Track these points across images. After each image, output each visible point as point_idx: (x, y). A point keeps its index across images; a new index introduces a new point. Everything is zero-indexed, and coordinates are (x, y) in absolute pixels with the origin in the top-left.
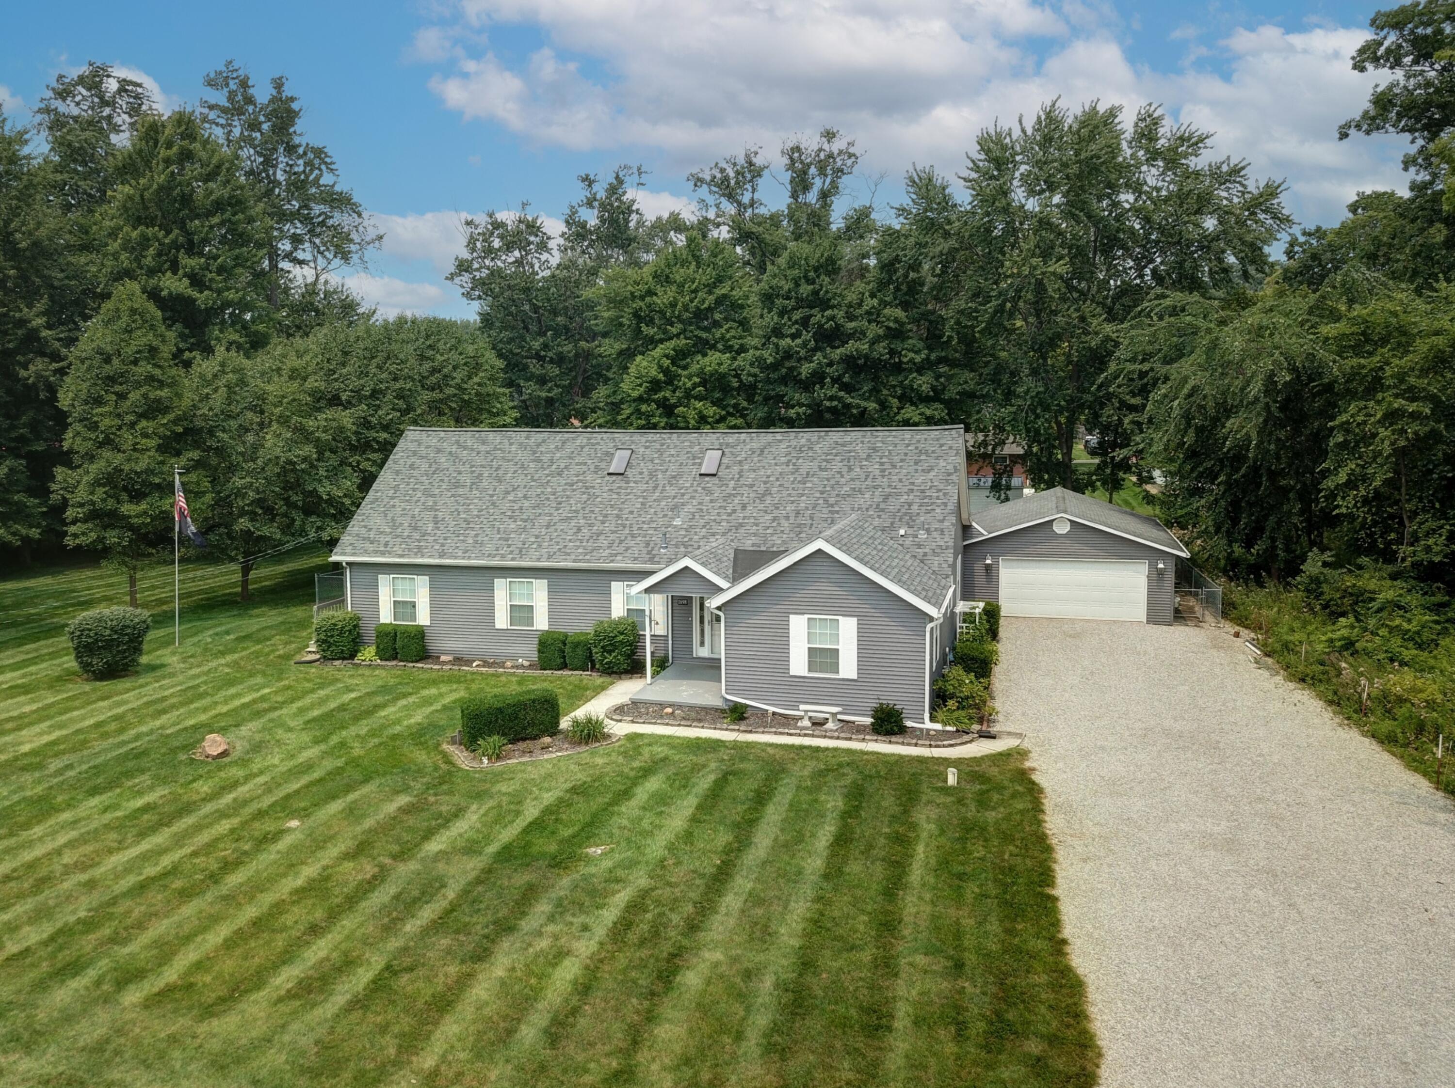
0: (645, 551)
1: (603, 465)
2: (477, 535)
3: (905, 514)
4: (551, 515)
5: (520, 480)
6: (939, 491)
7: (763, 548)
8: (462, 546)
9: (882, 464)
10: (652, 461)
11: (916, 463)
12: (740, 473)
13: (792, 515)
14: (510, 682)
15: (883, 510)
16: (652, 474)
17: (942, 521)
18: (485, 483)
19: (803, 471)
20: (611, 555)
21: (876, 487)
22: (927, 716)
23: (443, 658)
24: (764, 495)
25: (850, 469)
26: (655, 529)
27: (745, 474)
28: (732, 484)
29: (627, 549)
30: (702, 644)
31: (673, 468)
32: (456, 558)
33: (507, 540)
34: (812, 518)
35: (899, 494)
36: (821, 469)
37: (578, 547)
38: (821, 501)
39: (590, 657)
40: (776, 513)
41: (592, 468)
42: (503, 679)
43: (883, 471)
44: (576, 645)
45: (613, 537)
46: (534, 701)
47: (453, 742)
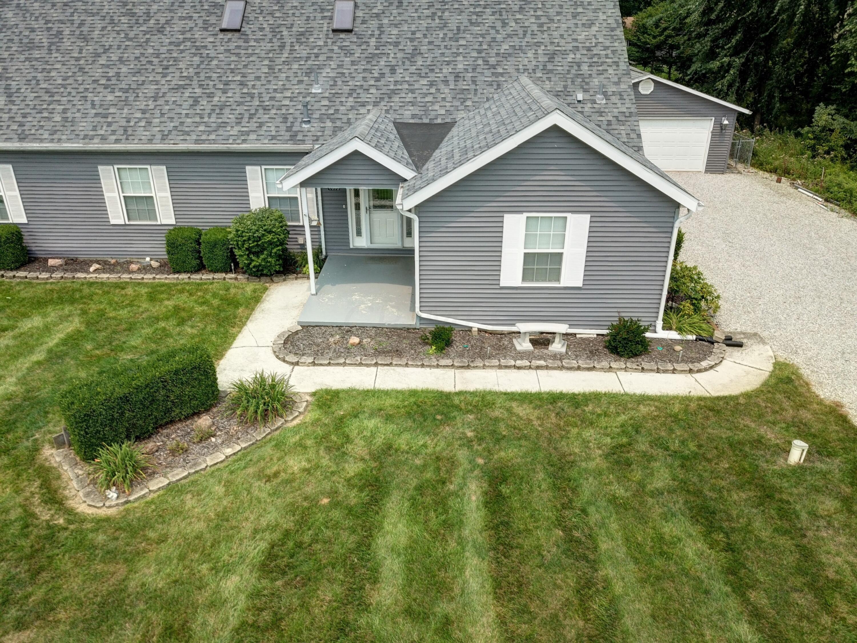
0: (283, 127)
1: (213, 19)
2: (65, 111)
3: (577, 76)
4: (157, 83)
5: (111, 40)
6: (606, 48)
7: (426, 121)
8: (48, 125)
9: (538, 17)
10: (272, 14)
11: (574, 16)
12: (380, 27)
13: (451, 78)
14: (138, 296)
15: (551, 71)
16: (275, 31)
17: (617, 83)
18: (67, 44)
19: (453, 25)
20: (243, 133)
21: (538, 44)
22: (659, 324)
23: (51, 262)
24: (413, 55)
25: (505, 24)
26: (291, 99)
27: (387, 30)
28: (373, 42)
29: (261, 125)
30: (359, 233)
31: (299, 25)
32: (41, 141)
33: (106, 116)
34: (474, 82)
35: (565, 53)
36: (472, 24)
37: (197, 126)
38: (480, 62)
39: (232, 257)
40: (432, 76)
41: (200, 22)
42: (129, 291)
43: (541, 25)
44: (214, 245)
45: (240, 109)
46: (176, 372)
47: (58, 443)
